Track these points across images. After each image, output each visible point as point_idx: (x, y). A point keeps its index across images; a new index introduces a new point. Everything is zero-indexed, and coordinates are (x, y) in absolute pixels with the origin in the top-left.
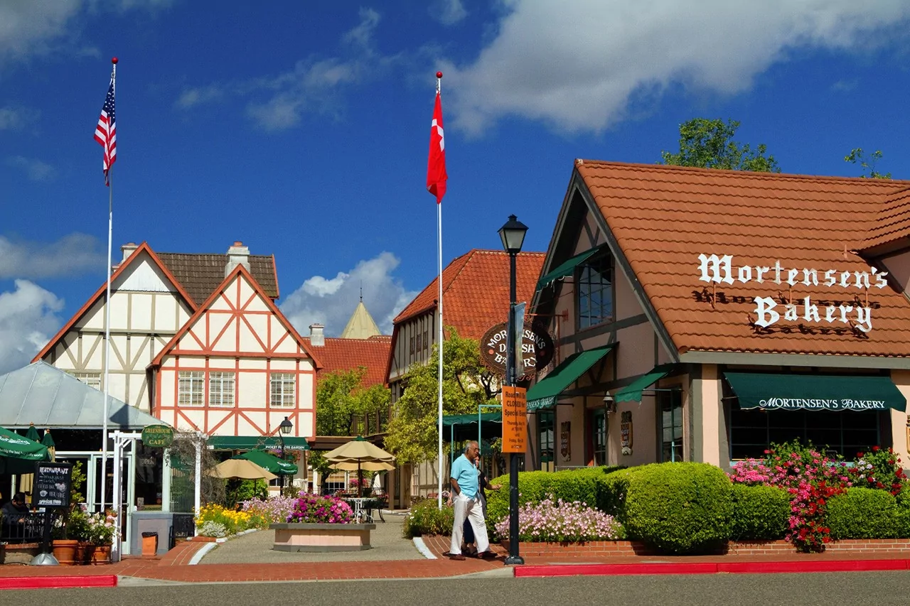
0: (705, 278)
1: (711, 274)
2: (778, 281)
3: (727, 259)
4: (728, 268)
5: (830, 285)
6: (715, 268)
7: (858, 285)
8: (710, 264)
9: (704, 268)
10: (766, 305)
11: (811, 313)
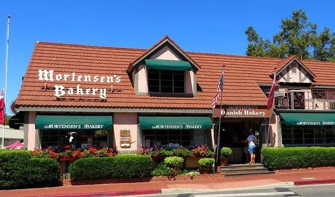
0: (41, 79)
1: (43, 77)
2: (73, 80)
3: (51, 72)
4: (51, 75)
5: (95, 81)
6: (46, 75)
7: (108, 81)
8: (43, 73)
9: (40, 75)
10: (59, 89)
11: (80, 91)
